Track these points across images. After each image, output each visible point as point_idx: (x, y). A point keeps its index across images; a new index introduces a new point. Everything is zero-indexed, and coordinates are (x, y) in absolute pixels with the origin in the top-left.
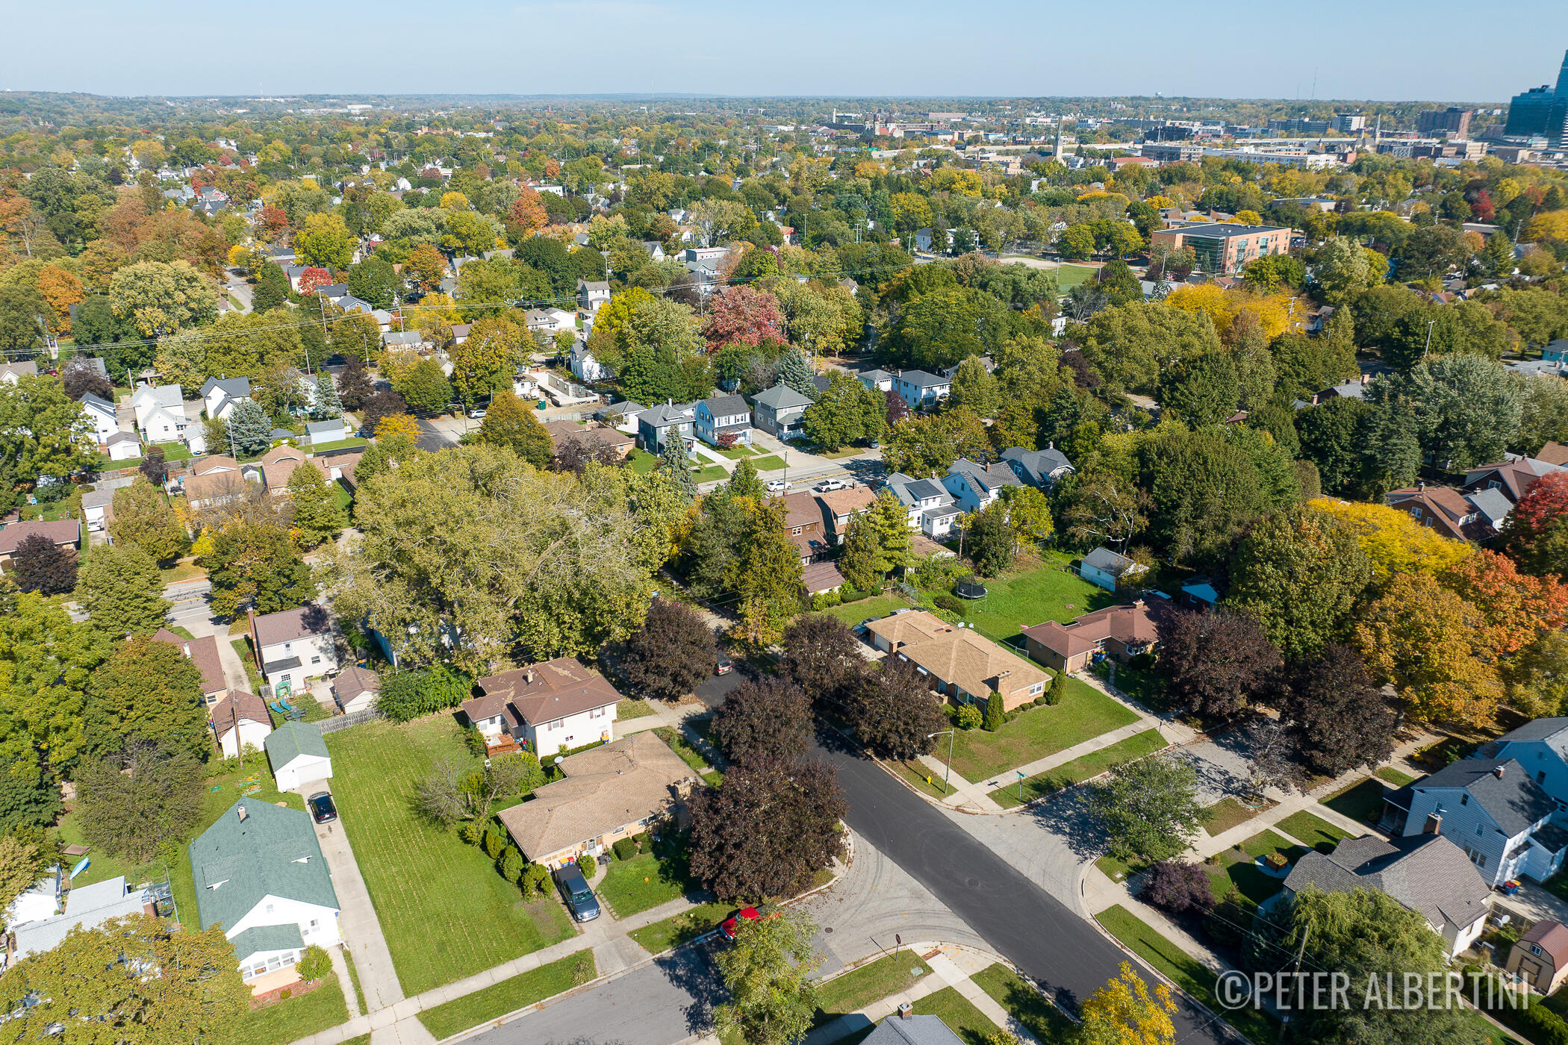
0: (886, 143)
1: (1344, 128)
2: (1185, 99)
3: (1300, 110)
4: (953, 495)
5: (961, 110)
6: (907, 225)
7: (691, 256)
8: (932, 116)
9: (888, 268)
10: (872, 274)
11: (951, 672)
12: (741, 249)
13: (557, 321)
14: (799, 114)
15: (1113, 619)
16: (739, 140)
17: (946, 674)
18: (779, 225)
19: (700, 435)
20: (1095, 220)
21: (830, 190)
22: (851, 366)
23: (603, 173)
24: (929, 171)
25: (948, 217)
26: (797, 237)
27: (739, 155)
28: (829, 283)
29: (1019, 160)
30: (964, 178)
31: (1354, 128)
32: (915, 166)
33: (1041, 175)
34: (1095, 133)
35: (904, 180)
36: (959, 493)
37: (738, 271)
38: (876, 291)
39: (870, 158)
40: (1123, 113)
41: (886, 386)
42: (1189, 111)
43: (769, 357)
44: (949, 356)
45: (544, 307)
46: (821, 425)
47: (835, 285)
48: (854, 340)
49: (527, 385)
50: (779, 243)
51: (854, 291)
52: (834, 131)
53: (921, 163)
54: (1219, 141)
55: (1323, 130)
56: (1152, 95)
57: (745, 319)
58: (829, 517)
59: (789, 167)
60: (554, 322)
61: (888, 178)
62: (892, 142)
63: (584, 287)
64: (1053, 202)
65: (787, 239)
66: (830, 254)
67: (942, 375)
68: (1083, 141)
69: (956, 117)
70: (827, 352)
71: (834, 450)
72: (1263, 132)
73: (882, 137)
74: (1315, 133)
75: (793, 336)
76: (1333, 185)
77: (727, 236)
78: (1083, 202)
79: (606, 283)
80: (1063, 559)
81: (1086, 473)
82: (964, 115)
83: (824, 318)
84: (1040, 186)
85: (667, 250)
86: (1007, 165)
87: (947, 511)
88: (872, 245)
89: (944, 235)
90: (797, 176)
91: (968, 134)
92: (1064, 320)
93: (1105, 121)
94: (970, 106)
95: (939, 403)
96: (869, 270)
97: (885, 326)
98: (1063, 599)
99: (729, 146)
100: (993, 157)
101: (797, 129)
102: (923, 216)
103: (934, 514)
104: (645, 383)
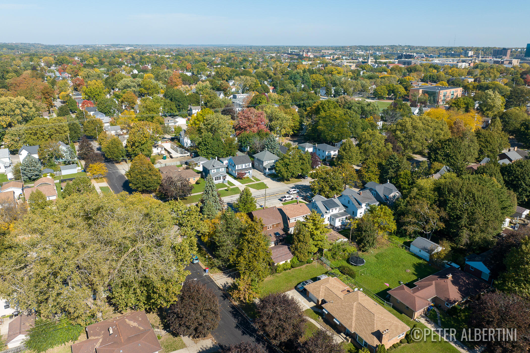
0: (308, 59)
1: (466, 55)
2: (409, 46)
3: (450, 49)
4: (344, 206)
5: (332, 49)
6: (316, 86)
7: (235, 97)
8: (323, 51)
9: (310, 101)
10: (304, 104)
11: (354, 325)
12: (253, 94)
13: (177, 122)
14: (277, 51)
15: (437, 285)
16: (256, 58)
17: (351, 326)
18: (269, 86)
19: (230, 172)
20: (387, 84)
21: (287, 73)
22: (294, 141)
23: (206, 68)
24: (322, 68)
25: (331, 83)
26: (275, 90)
27: (256, 63)
28: (287, 107)
29: (355, 65)
30: (336, 70)
31: (469, 55)
32: (318, 67)
33: (363, 70)
34: (380, 56)
35: (315, 70)
36: (347, 205)
37: (251, 103)
38: (306, 110)
39: (302, 64)
40: (388, 50)
41: (311, 150)
42: (411, 50)
43: (261, 138)
44: (337, 138)
45: (173, 116)
46: (283, 170)
47: (289, 108)
48: (296, 130)
49: (160, 149)
50: (268, 92)
51: (297, 110)
52: (289, 56)
53: (320, 65)
54: (424, 59)
55: (459, 56)
56: (397, 45)
57: (252, 122)
58: (285, 219)
59: (273, 66)
60: (176, 122)
61: (309, 70)
62: (310, 59)
63: (191, 108)
64: (370, 78)
65: (271, 91)
66: (288, 96)
67: (334, 145)
68: (376, 59)
69: (330, 52)
70: (286, 135)
71: (288, 180)
72: (438, 56)
73: (307, 57)
74: (456, 57)
75: (271, 129)
76: (470, 73)
77: (249, 90)
78: (381, 78)
79: (199, 107)
80: (400, 241)
81: (411, 198)
82: (334, 51)
83: (284, 121)
84: (363, 73)
85: (226, 94)
86: (351, 66)
87: (342, 215)
88: (304, 93)
89: (331, 90)
90: (276, 69)
91: (336, 57)
92: (382, 122)
93: (382, 53)
94: (336, 48)
95: (333, 158)
96: (302, 102)
97: (309, 124)
98: (404, 266)
99: (252, 60)
100: (345, 64)
101: (276, 55)
102: (322, 83)
103: (336, 216)
104: (207, 149)
